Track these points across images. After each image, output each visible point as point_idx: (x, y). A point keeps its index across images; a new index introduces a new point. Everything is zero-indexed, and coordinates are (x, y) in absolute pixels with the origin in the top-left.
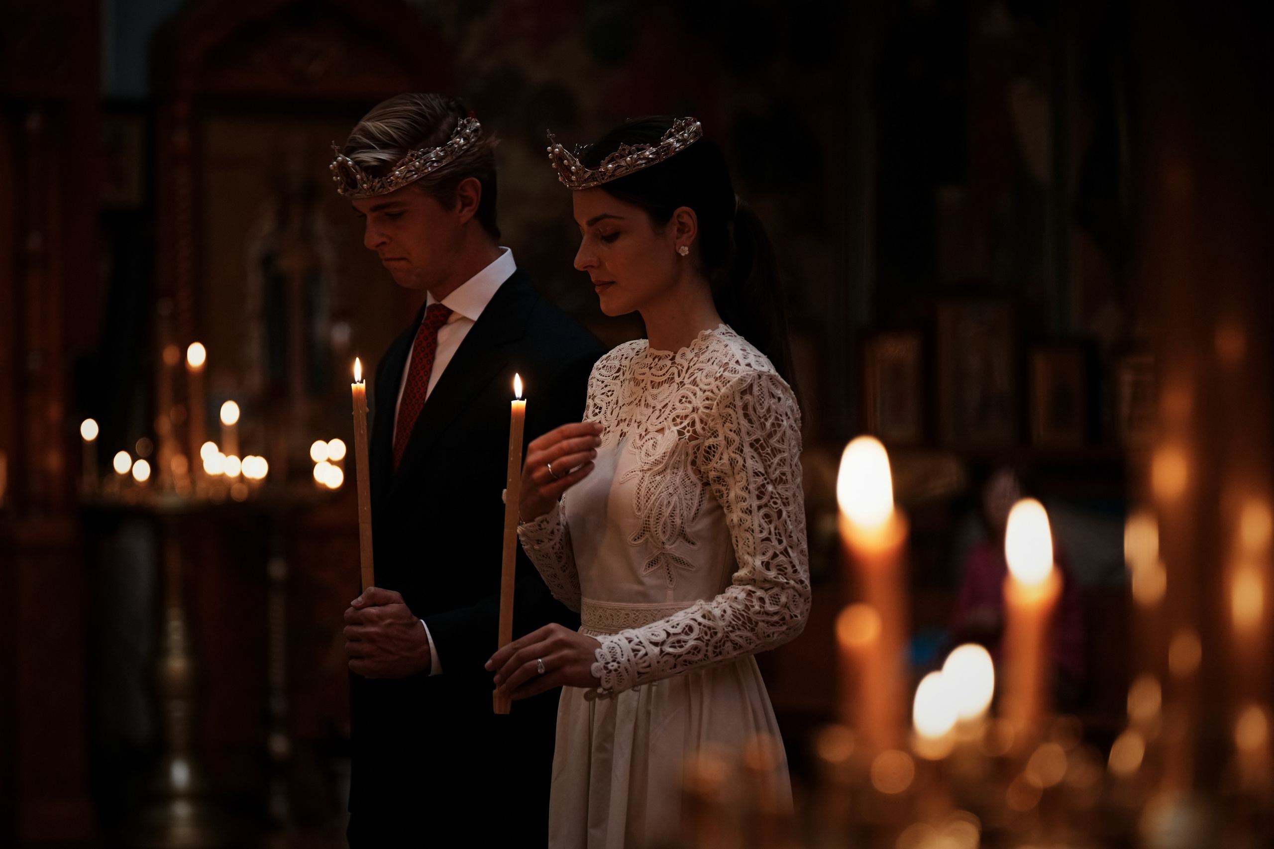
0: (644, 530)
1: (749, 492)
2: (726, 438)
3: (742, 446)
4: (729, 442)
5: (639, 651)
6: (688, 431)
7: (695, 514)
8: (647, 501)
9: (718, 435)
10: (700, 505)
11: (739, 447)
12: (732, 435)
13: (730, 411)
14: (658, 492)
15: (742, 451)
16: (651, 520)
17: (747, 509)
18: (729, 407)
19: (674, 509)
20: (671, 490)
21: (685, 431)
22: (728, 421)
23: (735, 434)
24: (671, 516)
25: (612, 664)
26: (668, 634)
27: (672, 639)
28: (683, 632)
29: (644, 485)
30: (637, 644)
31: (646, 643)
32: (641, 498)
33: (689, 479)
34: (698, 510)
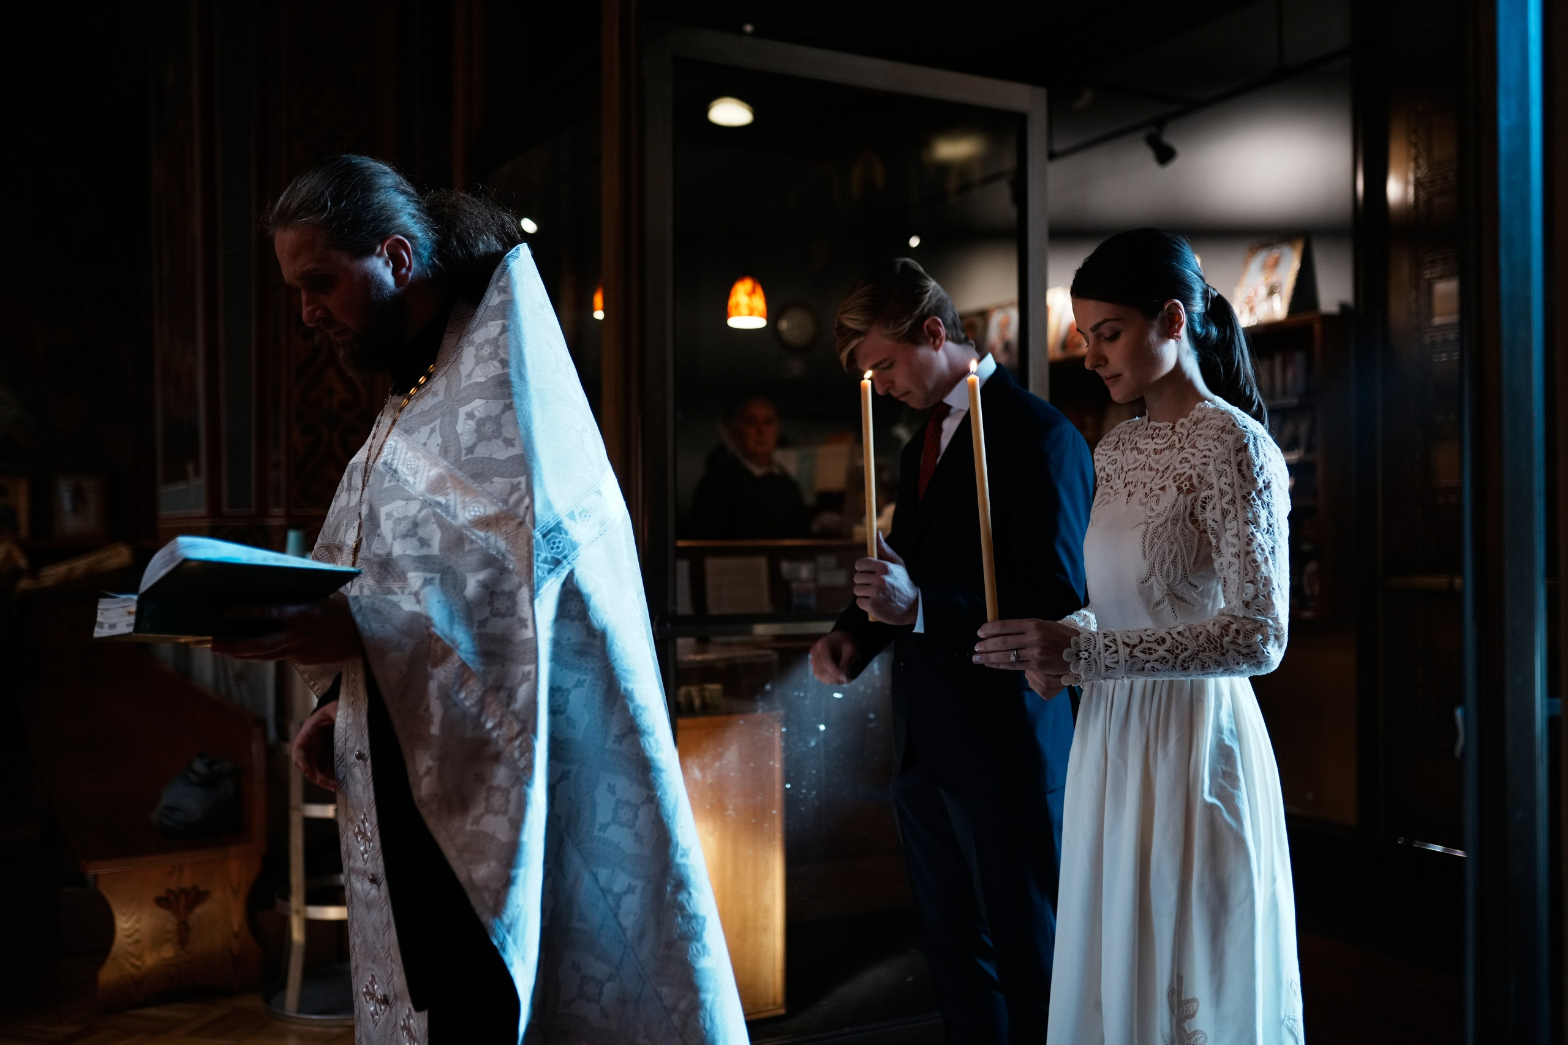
0: (1150, 575)
1: (1239, 539)
2: (1221, 491)
3: (1235, 498)
4: (1222, 493)
5: (1111, 647)
6: (1186, 485)
7: (1196, 559)
8: (1151, 550)
9: (1213, 487)
10: (1199, 551)
11: (1232, 499)
12: (1226, 488)
13: (1226, 466)
14: (1161, 542)
15: (1234, 502)
16: (1156, 566)
17: (1236, 553)
18: (1225, 463)
19: (1176, 556)
20: (1172, 539)
21: (1183, 486)
22: (1224, 475)
23: (1229, 487)
24: (1174, 562)
25: (1084, 652)
26: (1141, 641)
27: (1145, 645)
28: (1155, 641)
29: (1148, 536)
30: (1111, 641)
31: (1119, 642)
32: (1147, 547)
33: (1188, 529)
34: (1198, 555)
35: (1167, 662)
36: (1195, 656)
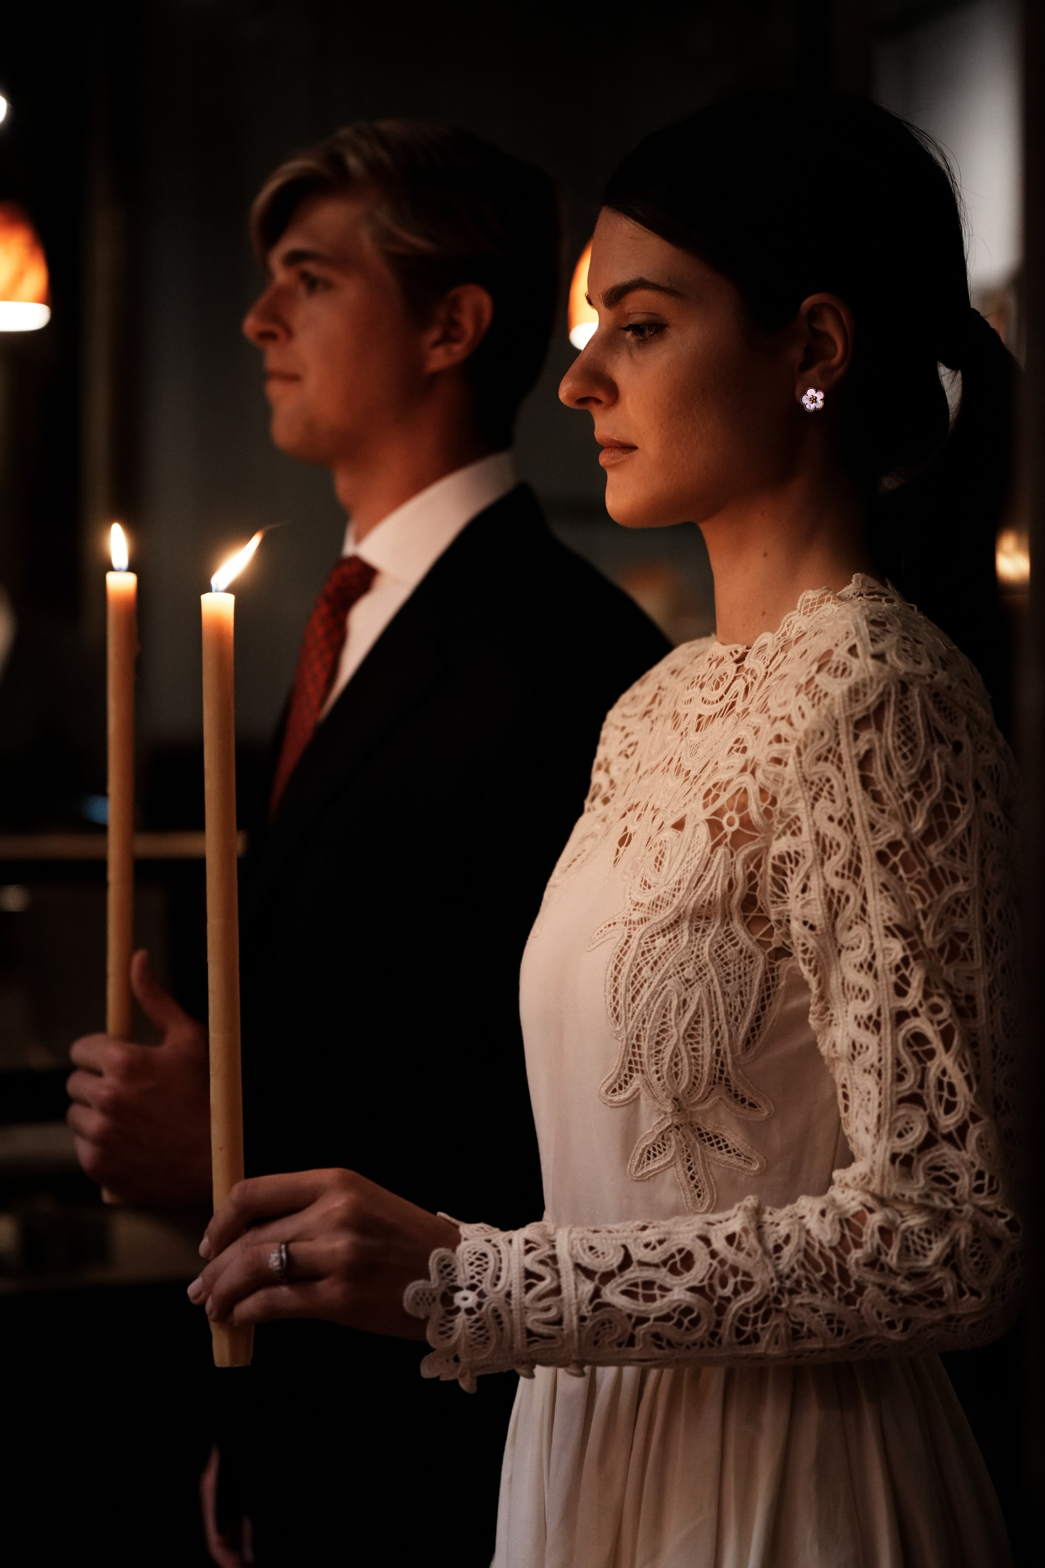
0: (630, 1069)
1: (876, 976)
2: (819, 838)
3: (859, 859)
4: (824, 847)
5: (541, 1278)
6: (730, 823)
7: (752, 1030)
8: (633, 999)
9: (800, 829)
10: (763, 1008)
11: (850, 862)
12: (832, 831)
13: (828, 769)
14: (659, 977)
15: (858, 872)
16: (645, 1045)
17: (870, 1017)
18: (826, 759)
19: (696, 1019)
20: (689, 972)
21: (724, 821)
22: (825, 794)
23: (840, 830)
24: (690, 1036)
25: (465, 1293)
26: (627, 1262)
27: (633, 1273)
28: (665, 1263)
29: (628, 959)
30: (542, 1262)
31: (565, 1265)
32: (622, 990)
33: (735, 945)
34: (758, 1019)
35: (695, 1322)
36: (773, 1305)
